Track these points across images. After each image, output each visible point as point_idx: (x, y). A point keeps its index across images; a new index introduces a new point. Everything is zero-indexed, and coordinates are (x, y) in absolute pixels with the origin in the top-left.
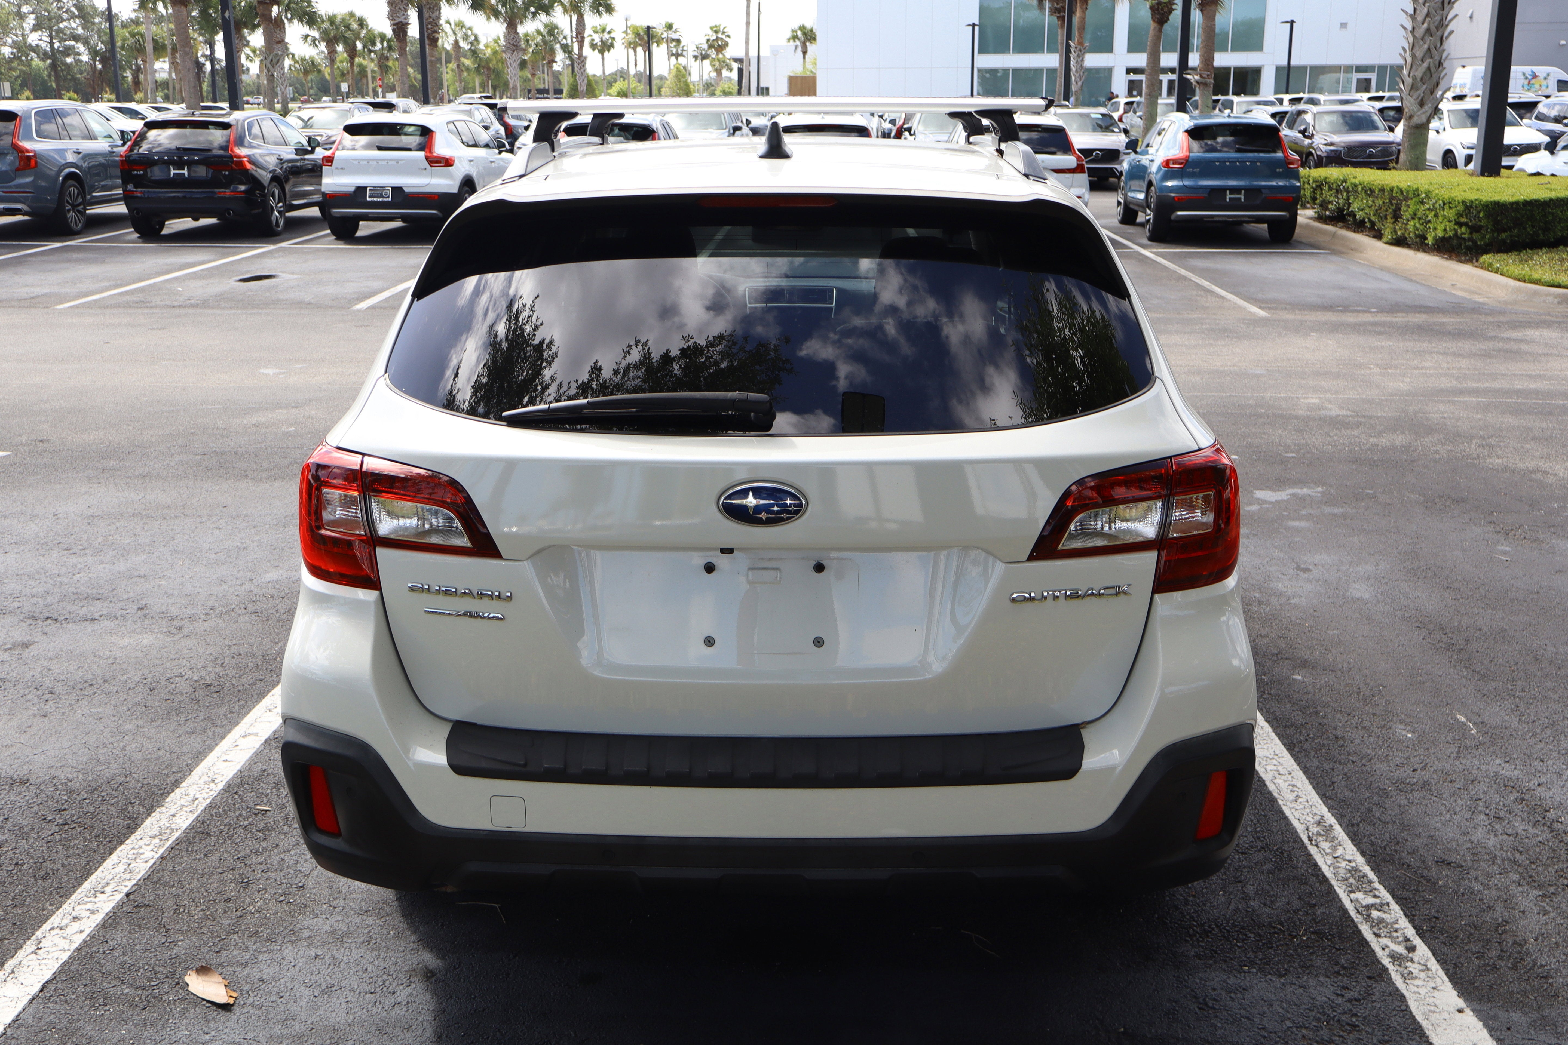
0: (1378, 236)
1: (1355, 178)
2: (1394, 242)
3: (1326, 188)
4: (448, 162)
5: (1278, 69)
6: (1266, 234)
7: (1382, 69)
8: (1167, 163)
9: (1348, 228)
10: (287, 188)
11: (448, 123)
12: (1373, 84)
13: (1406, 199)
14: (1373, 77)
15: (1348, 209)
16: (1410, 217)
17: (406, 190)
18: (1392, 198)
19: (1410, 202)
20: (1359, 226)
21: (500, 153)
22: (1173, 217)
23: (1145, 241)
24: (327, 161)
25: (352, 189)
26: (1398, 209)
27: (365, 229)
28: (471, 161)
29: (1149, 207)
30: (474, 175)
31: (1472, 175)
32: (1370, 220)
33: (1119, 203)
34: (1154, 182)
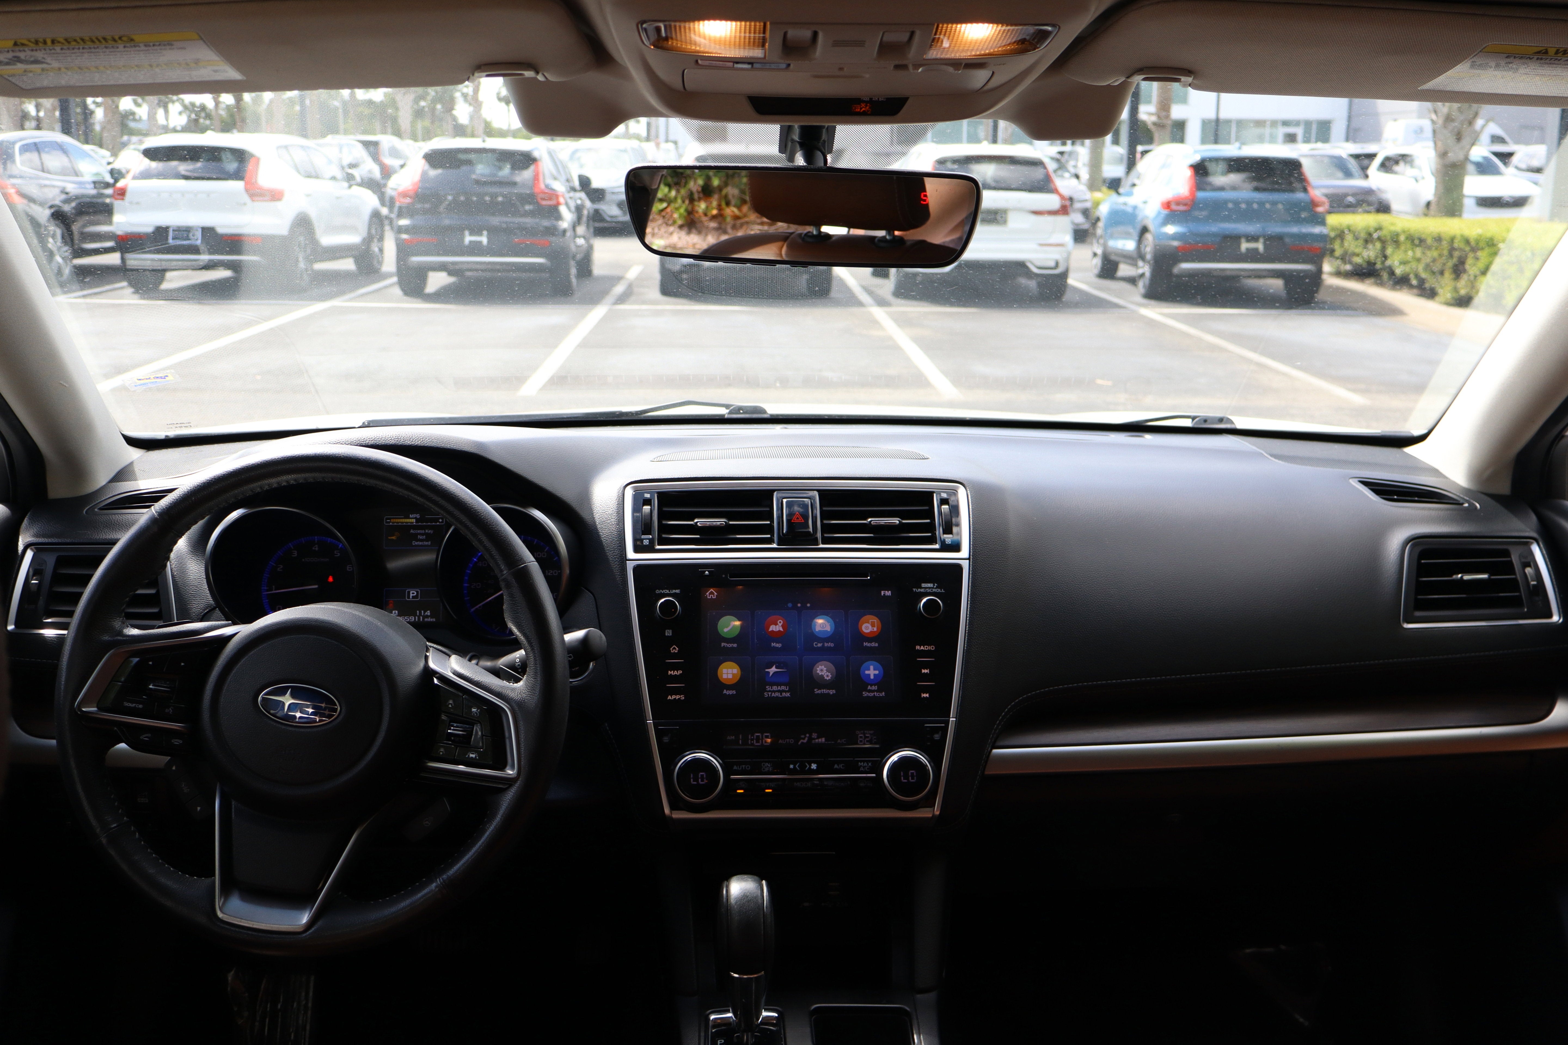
0: (1431, 294)
1: (1392, 224)
2: (1452, 302)
3: (1349, 237)
4: (276, 196)
5: (1205, 123)
6: (1283, 293)
7: (1308, 124)
8: (1167, 205)
9: (1381, 284)
10: (75, 228)
11: (278, 148)
12: (1300, 137)
13: (1474, 250)
14: (1299, 131)
15: (1383, 263)
16: (1478, 273)
17: (220, 230)
18: (1452, 250)
19: (1479, 254)
20: (1401, 282)
21: (350, 186)
22: (1176, 270)
23: (1139, 299)
24: (119, 194)
25: (150, 230)
26: (1462, 262)
27: (174, 280)
28: (308, 195)
29: (1142, 257)
30: (313, 214)
31: (1540, 221)
32: (1417, 276)
33: (1095, 255)
34: (1151, 227)
